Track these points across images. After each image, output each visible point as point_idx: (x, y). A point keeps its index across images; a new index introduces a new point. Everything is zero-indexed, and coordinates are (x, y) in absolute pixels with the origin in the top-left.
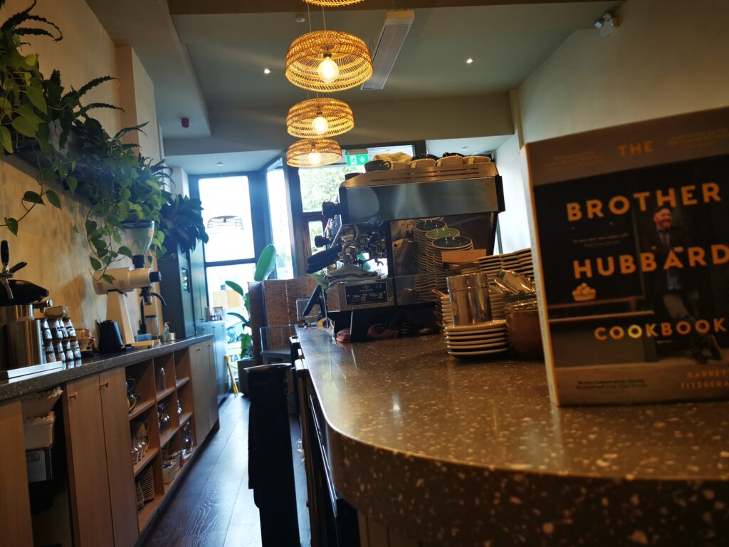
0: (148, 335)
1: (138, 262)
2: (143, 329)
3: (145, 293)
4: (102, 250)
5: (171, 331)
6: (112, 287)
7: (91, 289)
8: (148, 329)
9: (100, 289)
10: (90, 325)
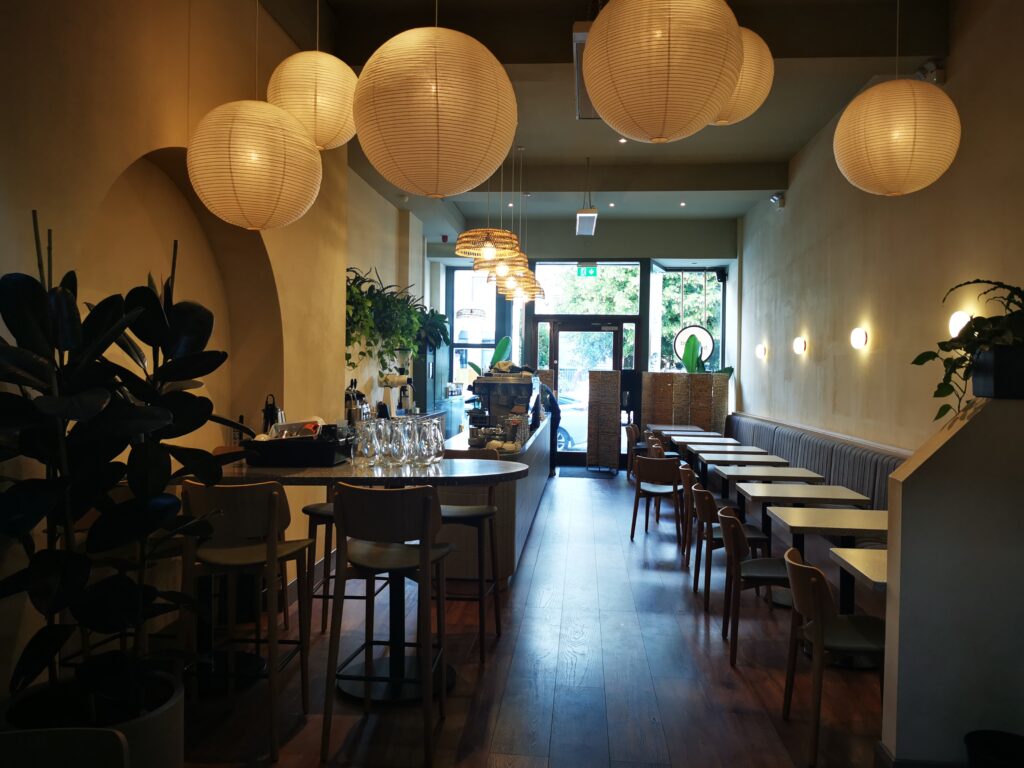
0: (403, 410)
1: (402, 371)
2: (400, 406)
3: (403, 389)
4: (384, 366)
5: (417, 406)
6: (386, 384)
7: (376, 384)
8: (403, 405)
9: (381, 385)
10: (374, 405)
